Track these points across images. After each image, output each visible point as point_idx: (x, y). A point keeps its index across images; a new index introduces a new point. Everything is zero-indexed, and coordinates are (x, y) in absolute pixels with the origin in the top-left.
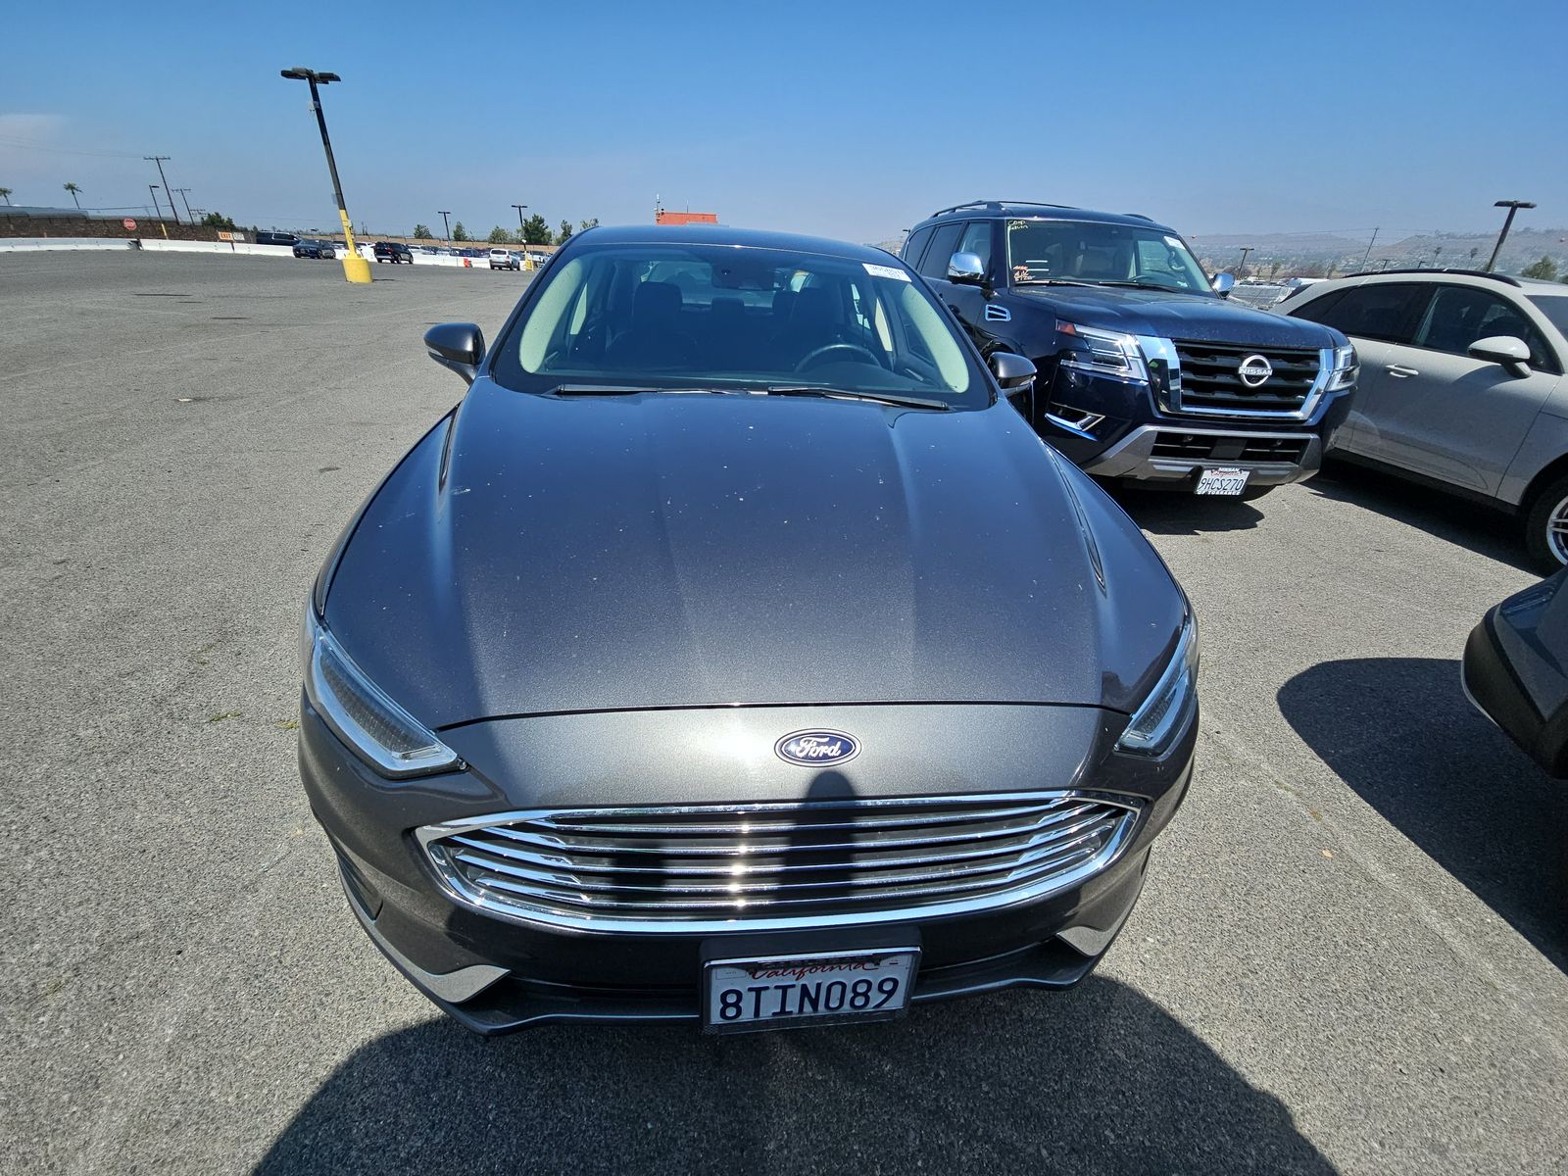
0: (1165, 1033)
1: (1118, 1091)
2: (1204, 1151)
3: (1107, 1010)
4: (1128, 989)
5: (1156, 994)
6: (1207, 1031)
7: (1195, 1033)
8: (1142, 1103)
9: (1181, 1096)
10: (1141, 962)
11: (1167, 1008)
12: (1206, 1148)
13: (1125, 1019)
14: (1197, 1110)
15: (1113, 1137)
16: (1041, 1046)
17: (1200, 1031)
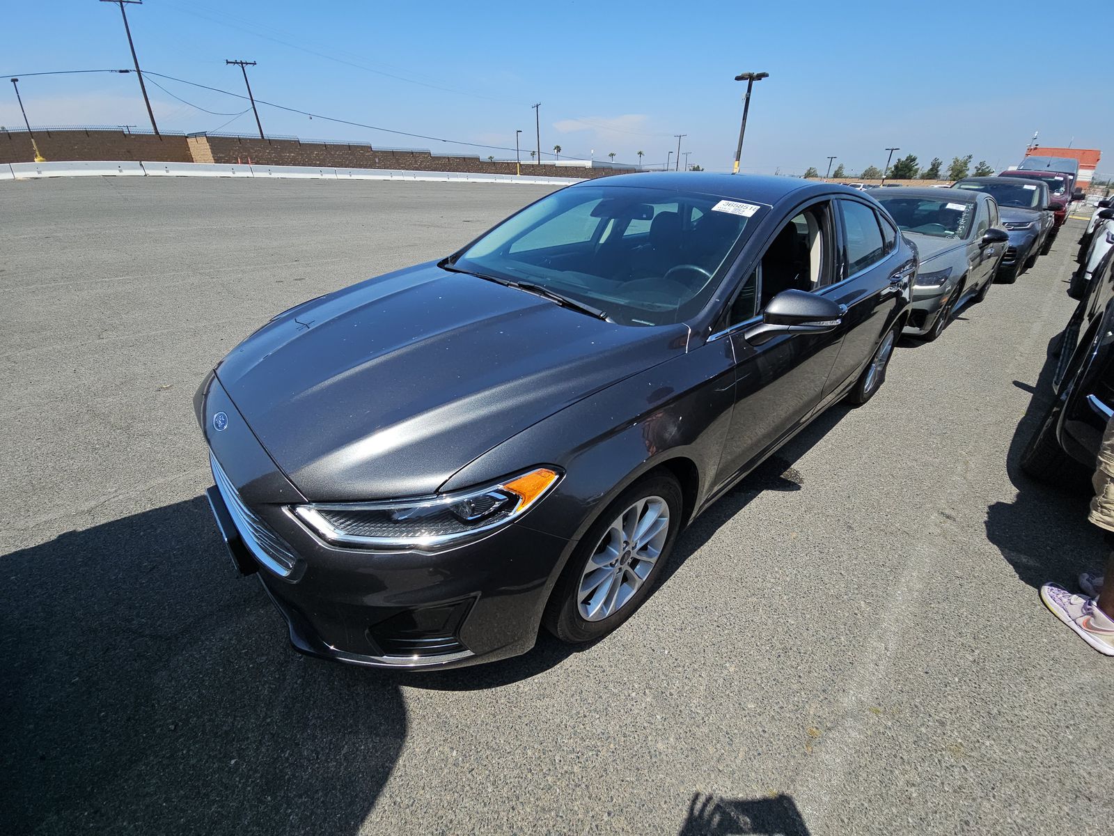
0: (373, 777)
1: (318, 754)
2: (290, 816)
3: (377, 735)
4: (401, 746)
5: (404, 766)
6: (386, 808)
7: (381, 799)
8: (314, 769)
9: (326, 795)
10: (430, 749)
11: (395, 774)
12: (291, 817)
13: (374, 747)
14: (318, 807)
15: (286, 755)
16: (335, 702)
17: (384, 801)
